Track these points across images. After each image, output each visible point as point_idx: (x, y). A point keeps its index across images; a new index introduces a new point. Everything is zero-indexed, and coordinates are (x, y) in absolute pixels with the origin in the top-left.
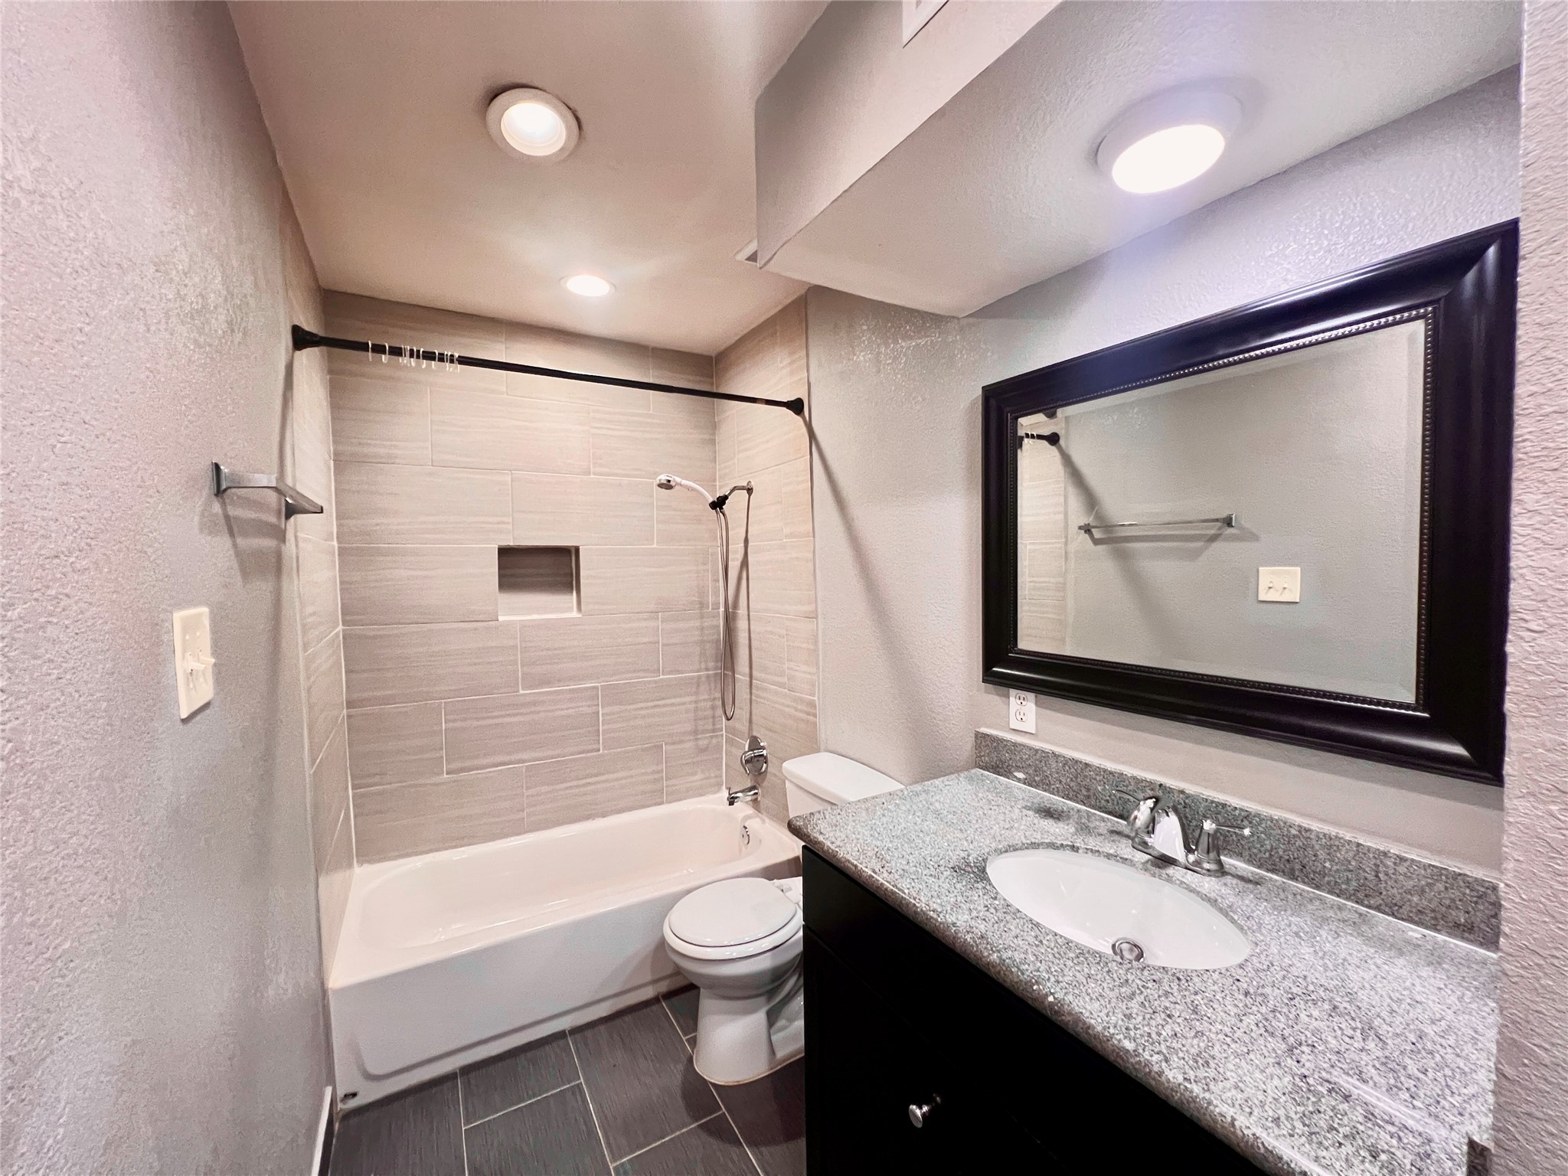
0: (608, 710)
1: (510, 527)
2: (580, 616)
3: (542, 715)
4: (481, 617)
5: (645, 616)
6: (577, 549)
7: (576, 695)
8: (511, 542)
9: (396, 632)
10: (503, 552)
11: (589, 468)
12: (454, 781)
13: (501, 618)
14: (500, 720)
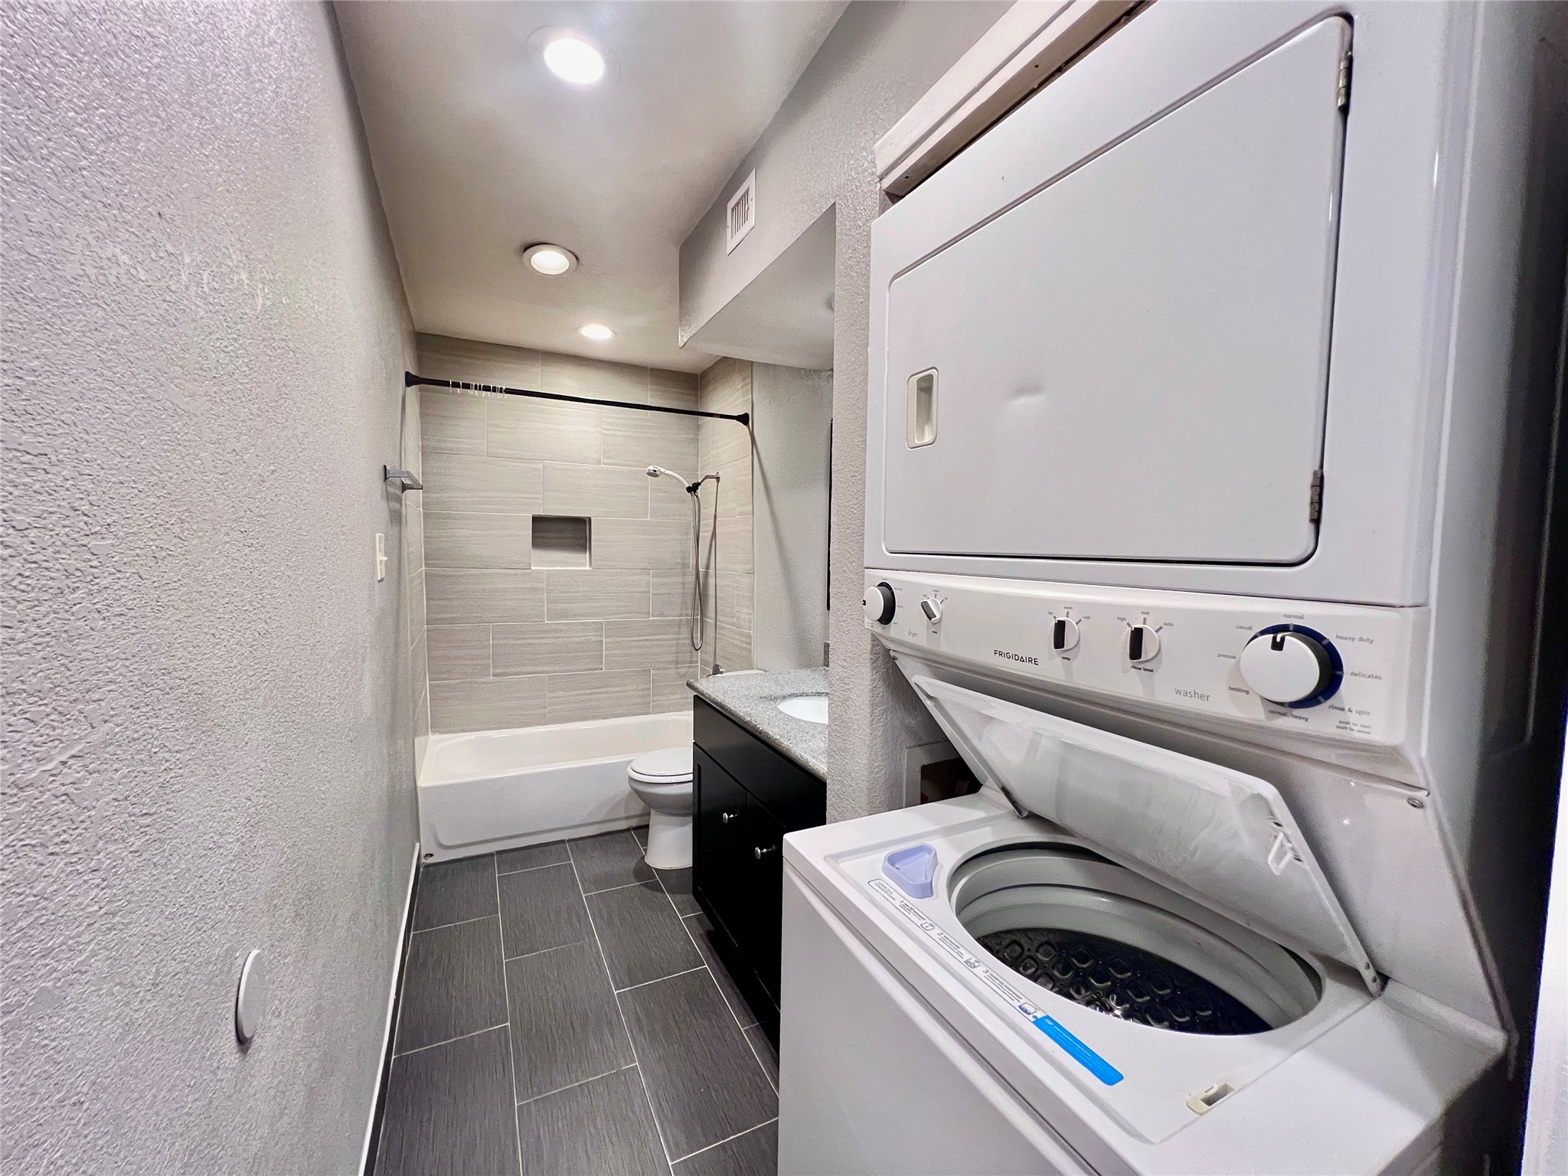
0: (609, 640)
1: (541, 501)
2: (590, 569)
3: (560, 639)
4: (518, 566)
5: (638, 571)
6: (590, 519)
7: (587, 627)
8: (541, 513)
9: (461, 573)
10: (536, 520)
11: (600, 460)
12: (498, 682)
13: (533, 568)
14: (530, 641)
